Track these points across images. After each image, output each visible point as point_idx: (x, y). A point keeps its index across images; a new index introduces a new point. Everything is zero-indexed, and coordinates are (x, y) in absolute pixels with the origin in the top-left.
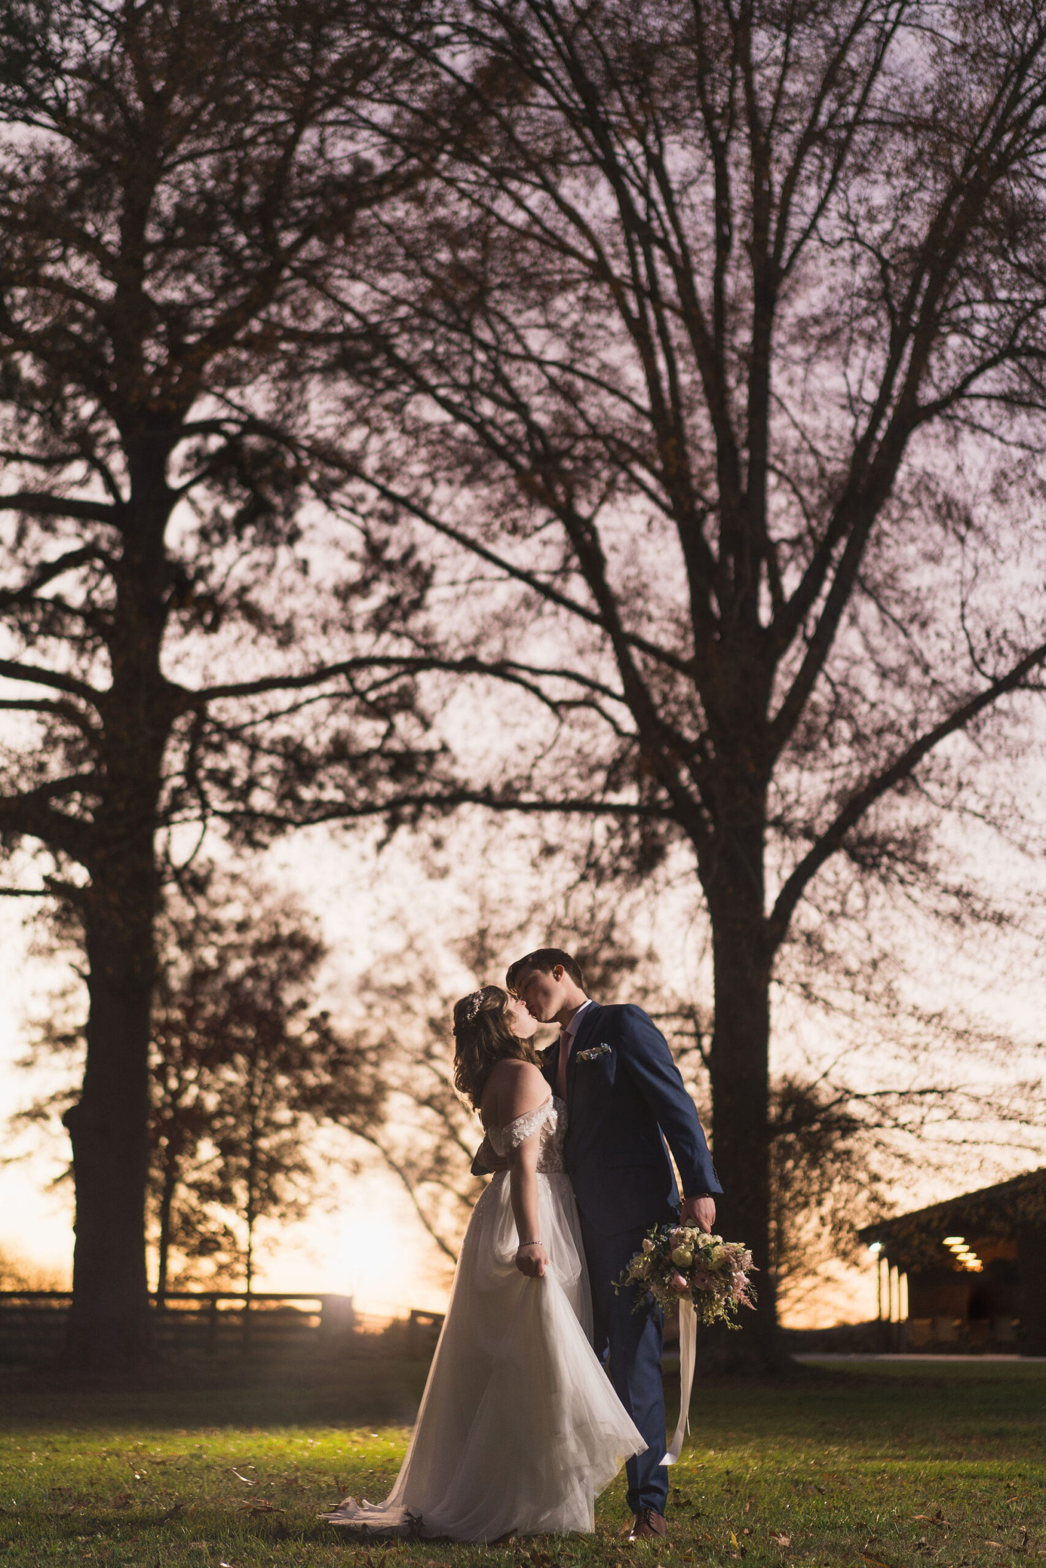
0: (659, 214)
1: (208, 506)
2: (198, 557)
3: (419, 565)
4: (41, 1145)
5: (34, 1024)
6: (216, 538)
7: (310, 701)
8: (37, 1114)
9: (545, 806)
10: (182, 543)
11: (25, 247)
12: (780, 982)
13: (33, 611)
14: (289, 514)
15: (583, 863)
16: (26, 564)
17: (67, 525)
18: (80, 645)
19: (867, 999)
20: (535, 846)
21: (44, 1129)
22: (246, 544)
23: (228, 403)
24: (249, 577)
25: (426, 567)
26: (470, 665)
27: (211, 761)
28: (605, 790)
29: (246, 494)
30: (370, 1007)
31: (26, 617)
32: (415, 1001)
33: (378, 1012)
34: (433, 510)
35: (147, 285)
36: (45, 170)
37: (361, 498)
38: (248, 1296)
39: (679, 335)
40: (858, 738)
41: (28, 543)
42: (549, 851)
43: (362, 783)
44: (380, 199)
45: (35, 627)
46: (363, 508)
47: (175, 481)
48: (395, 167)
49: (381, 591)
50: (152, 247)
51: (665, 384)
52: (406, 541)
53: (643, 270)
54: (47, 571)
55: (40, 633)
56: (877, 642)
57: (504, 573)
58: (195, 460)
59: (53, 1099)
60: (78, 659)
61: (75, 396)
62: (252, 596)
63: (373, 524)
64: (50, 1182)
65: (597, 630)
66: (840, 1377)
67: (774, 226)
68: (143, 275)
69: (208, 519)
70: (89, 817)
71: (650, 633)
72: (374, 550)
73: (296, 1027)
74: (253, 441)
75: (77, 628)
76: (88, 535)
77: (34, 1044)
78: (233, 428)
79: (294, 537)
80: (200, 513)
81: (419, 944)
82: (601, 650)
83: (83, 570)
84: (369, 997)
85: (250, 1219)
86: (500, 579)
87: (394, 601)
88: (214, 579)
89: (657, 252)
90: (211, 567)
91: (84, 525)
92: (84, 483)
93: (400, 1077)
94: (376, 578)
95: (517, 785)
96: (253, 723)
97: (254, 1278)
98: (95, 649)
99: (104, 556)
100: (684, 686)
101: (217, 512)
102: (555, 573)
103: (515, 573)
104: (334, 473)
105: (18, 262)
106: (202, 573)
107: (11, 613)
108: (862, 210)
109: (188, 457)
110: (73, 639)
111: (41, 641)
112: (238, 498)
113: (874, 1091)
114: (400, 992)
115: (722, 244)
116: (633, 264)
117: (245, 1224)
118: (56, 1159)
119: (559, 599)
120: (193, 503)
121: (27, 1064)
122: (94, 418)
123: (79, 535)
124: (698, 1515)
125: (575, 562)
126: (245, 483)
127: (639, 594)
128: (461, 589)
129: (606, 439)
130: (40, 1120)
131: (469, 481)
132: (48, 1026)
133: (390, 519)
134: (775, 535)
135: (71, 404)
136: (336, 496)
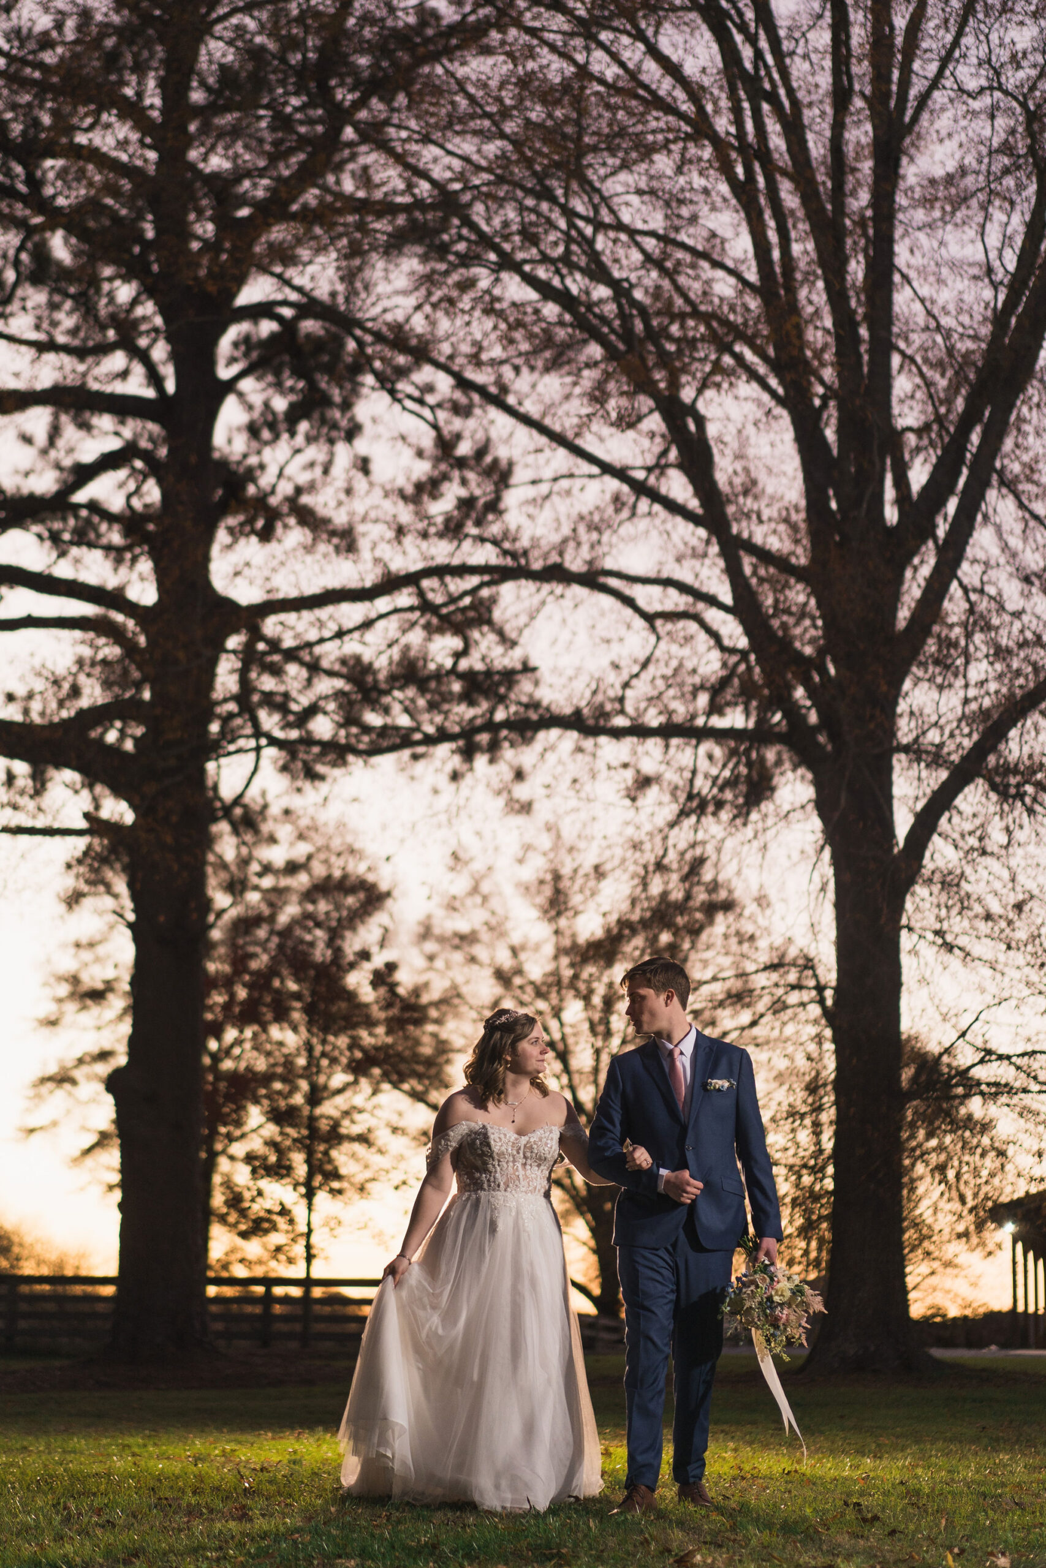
0: (766, 66)
1: (257, 400)
2: (245, 456)
3: (496, 461)
4: (68, 1112)
5: (61, 979)
6: (266, 434)
7: (381, 617)
8: (63, 1079)
9: (640, 731)
10: (230, 441)
11: (55, 113)
12: (910, 929)
13: (64, 519)
14: (347, 405)
15: (682, 797)
16: (58, 466)
17: (105, 422)
18: (116, 554)
19: (1009, 947)
20: (629, 775)
21: (70, 1094)
22: (300, 440)
23: (288, 283)
24: (303, 478)
25: (504, 463)
26: (555, 574)
27: (268, 683)
28: (709, 714)
29: (301, 385)
30: (431, 958)
31: (57, 525)
32: (480, 951)
33: (439, 964)
34: (511, 400)
35: (193, 155)
36: (79, 28)
37: (429, 388)
38: (307, 1283)
39: (790, 199)
40: (1000, 653)
41: (61, 443)
42: (644, 782)
43: (432, 706)
44: (449, 52)
45: (67, 536)
46: (431, 399)
47: (225, 373)
48: (465, 16)
49: (452, 493)
50: (198, 111)
51: (776, 254)
52: (480, 436)
53: (749, 126)
54: (84, 474)
55: (72, 543)
56: (1015, 542)
57: (595, 470)
58: (243, 348)
59: (81, 1061)
60: (116, 570)
61: (110, 279)
62: (305, 499)
63: (442, 415)
64: (78, 1153)
65: (702, 532)
66: (986, 1376)
67: (896, 74)
68: (188, 142)
69: (256, 414)
70: (129, 745)
71: (760, 535)
72: (445, 445)
73: (359, 981)
74: (310, 326)
75: (116, 537)
76: (127, 433)
77: (60, 1001)
78: (287, 312)
79: (353, 432)
80: (250, 408)
81: (485, 887)
82: (705, 555)
83: (122, 474)
84: (430, 946)
85: (310, 1195)
86: (591, 476)
87: (466, 504)
88: (266, 480)
89: (766, 107)
90: (262, 467)
91: (122, 422)
92: (124, 375)
93: (464, 1036)
94: (445, 477)
95: (608, 707)
96: (322, 641)
97: (315, 1263)
98: (134, 560)
99: (147, 456)
100: (798, 595)
101: (267, 405)
102: (649, 470)
103: (607, 468)
104: (401, 360)
105: (49, 129)
106: (250, 475)
107: (42, 521)
108: (1005, 56)
109: (236, 345)
110: (108, 548)
111: (75, 551)
112: (292, 390)
113: (1020, 1051)
114: (465, 939)
115: (841, 96)
116: (739, 122)
117: (304, 1202)
118: (84, 1129)
119: (655, 496)
120: (241, 395)
121: (53, 1023)
122: (135, 302)
123: (117, 434)
124: (893, 1533)
125: (673, 454)
126: (298, 374)
127: (746, 493)
128: (544, 488)
129: (706, 318)
130: (67, 1086)
131: (550, 367)
132: (74, 980)
133: (461, 410)
134: (900, 423)
135: (106, 287)
136: (403, 386)
